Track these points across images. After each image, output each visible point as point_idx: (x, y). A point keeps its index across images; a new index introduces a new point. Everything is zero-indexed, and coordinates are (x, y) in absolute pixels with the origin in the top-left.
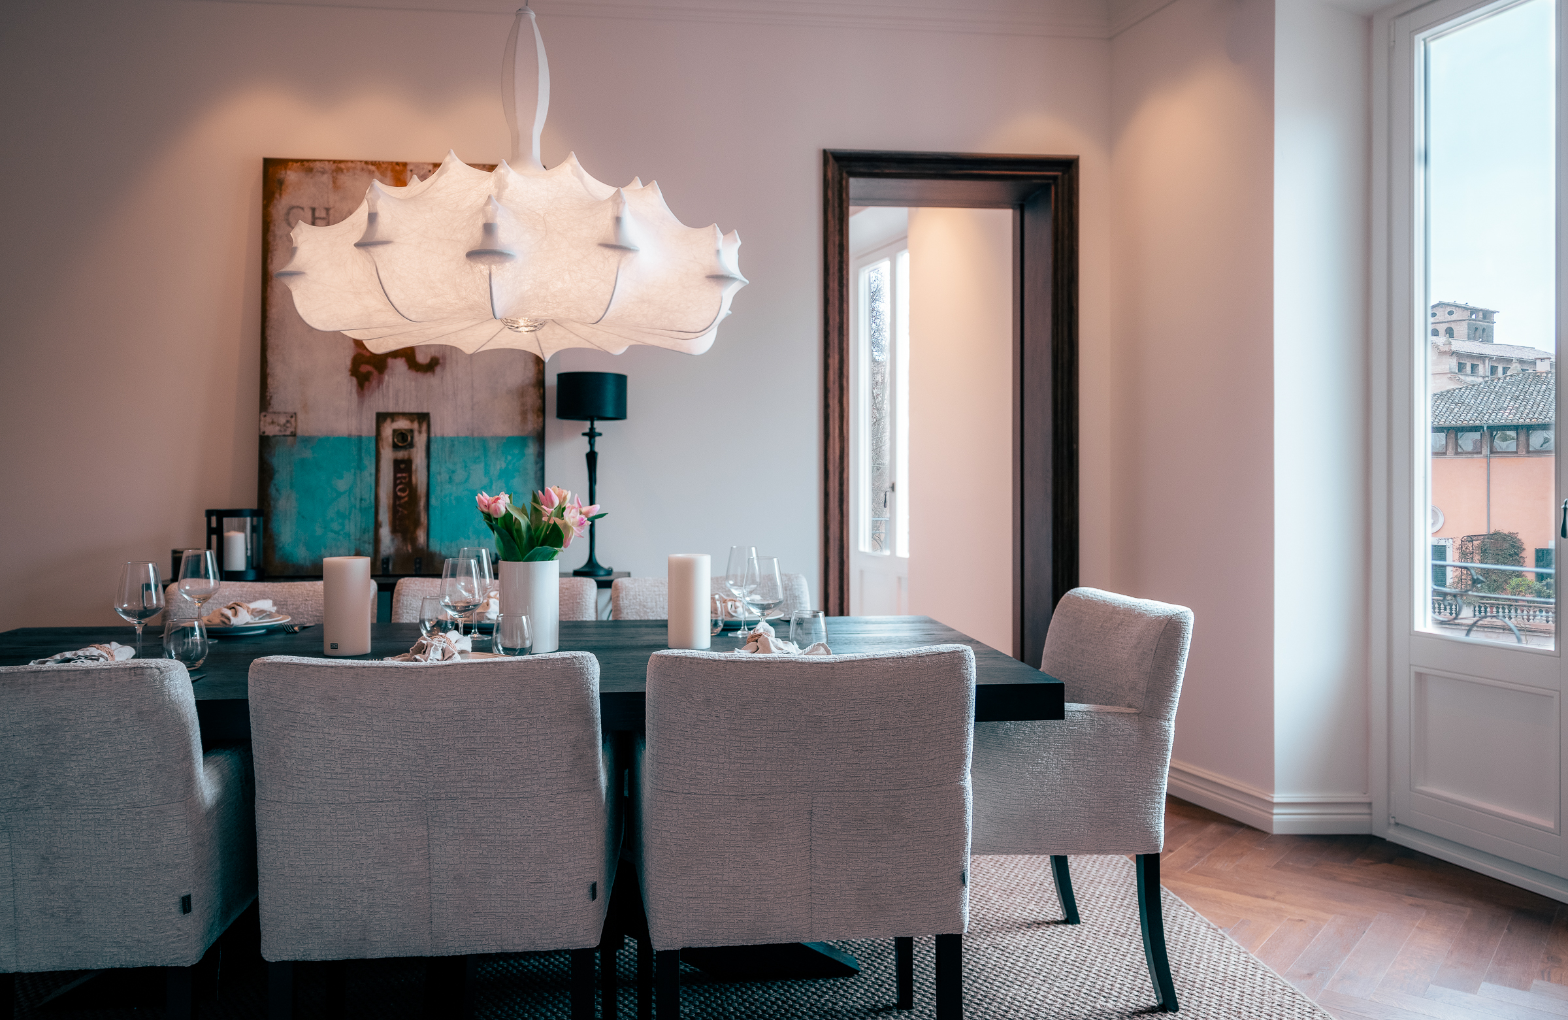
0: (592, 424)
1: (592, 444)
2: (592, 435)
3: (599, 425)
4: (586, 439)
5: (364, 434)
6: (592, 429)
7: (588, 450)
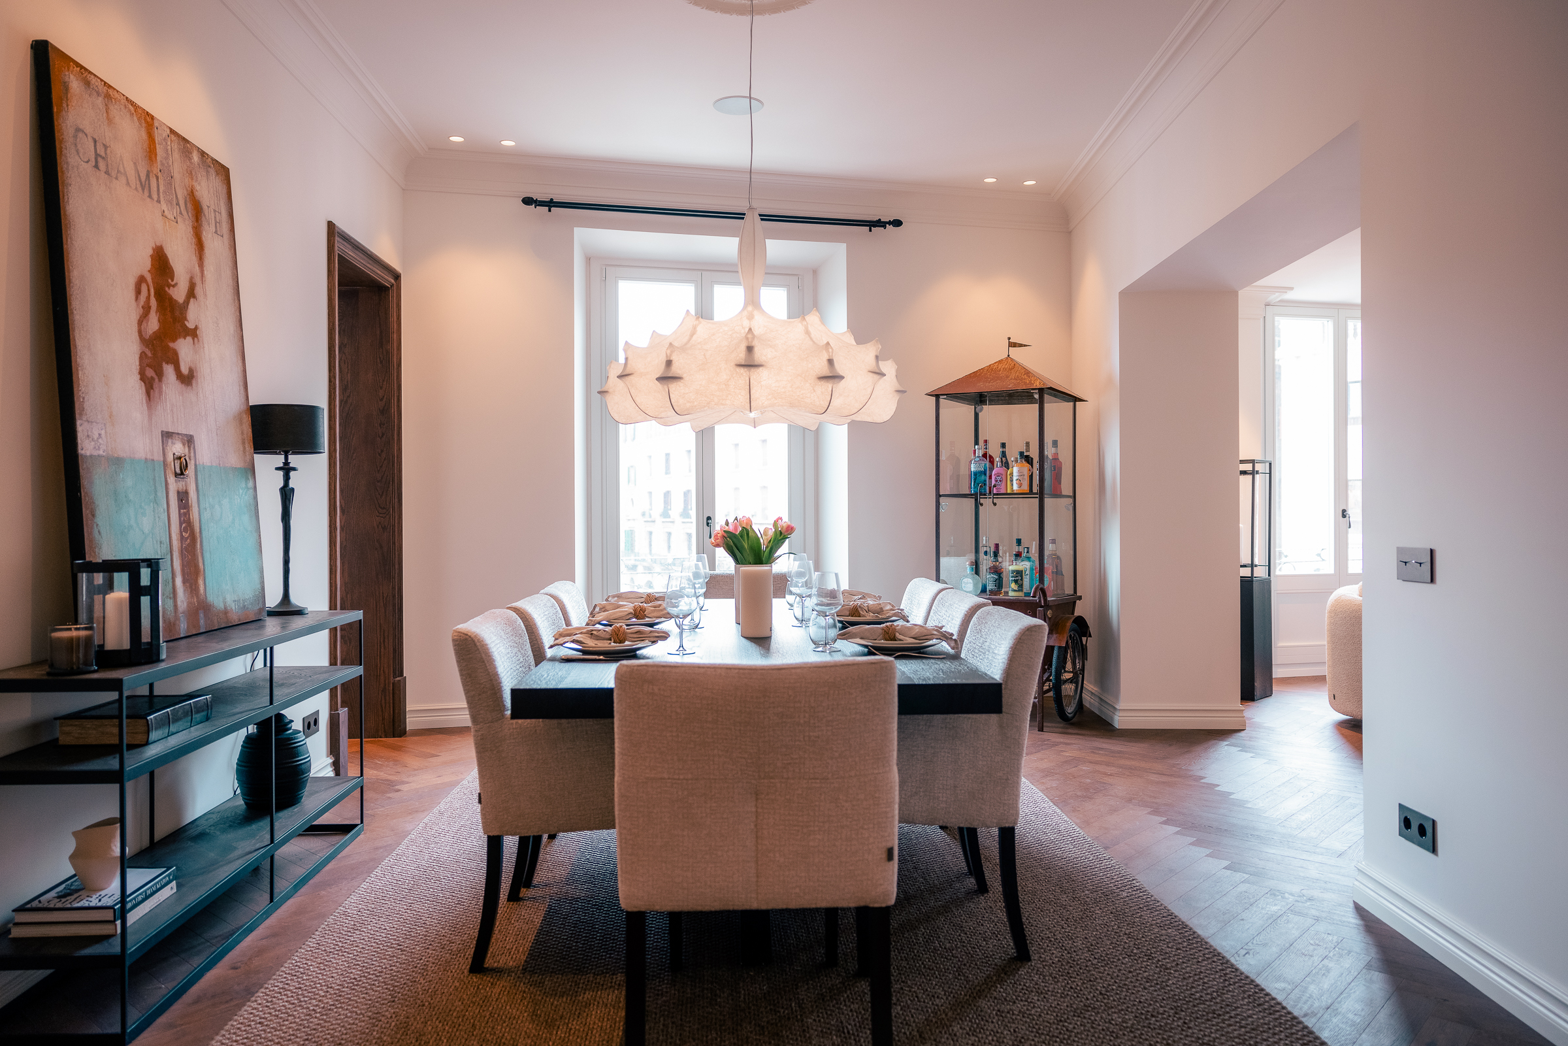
0: (286, 458)
1: (287, 478)
2: (287, 469)
3: (294, 460)
4: (281, 473)
5: (156, 458)
6: (286, 463)
7: (281, 484)
